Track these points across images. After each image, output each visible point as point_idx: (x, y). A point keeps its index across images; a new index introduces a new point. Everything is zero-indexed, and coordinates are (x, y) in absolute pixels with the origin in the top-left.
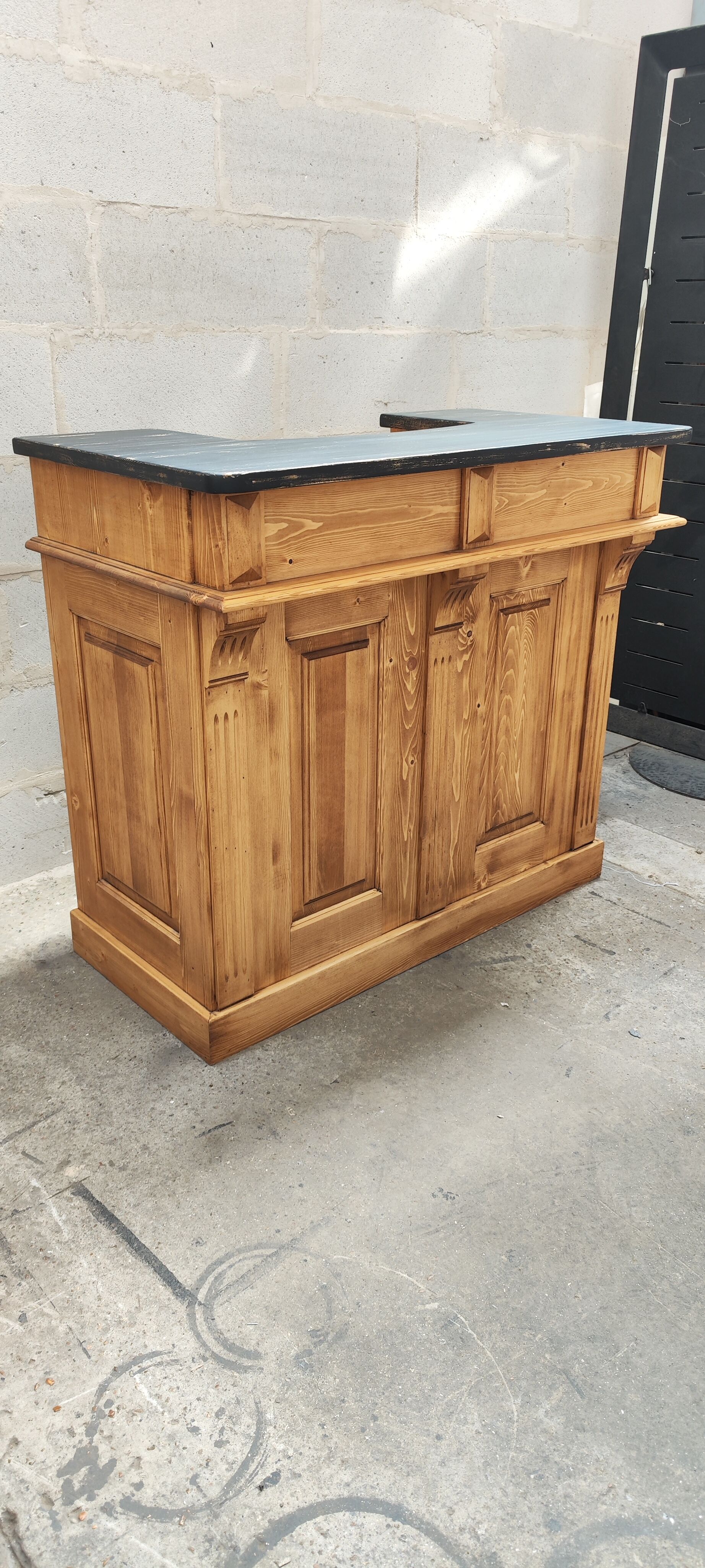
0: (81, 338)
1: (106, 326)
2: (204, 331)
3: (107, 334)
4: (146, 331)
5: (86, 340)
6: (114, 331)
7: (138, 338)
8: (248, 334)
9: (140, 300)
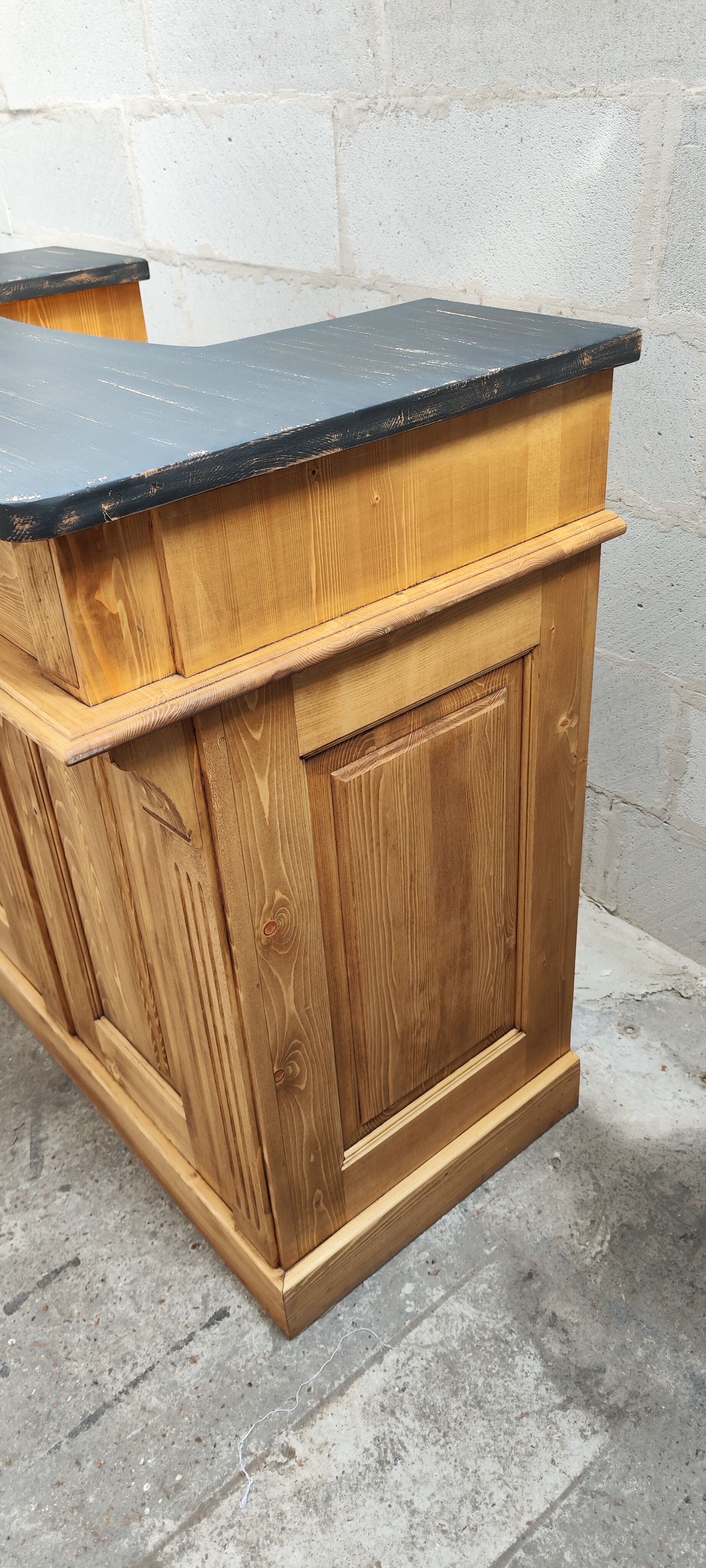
0: (365, 113)
1: (392, 92)
2: (525, 96)
3: (392, 107)
4: (440, 99)
5: (371, 115)
6: (402, 101)
7: (429, 112)
8: (600, 99)
9: (435, 46)
